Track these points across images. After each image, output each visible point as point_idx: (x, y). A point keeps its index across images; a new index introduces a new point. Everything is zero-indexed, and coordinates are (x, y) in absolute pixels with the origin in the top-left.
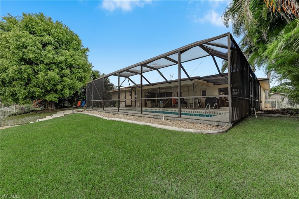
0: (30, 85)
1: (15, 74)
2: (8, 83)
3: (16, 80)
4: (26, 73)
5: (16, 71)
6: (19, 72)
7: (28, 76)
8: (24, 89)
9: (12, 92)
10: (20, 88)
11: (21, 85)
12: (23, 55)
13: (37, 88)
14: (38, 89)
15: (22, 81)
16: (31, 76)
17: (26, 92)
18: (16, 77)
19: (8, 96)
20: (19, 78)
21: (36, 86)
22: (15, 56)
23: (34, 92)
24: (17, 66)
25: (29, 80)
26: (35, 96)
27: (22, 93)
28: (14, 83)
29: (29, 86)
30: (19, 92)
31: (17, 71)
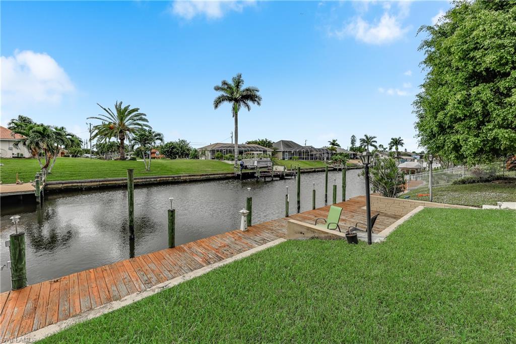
0: (488, 126)
1: (459, 109)
2: (449, 127)
3: (460, 120)
4: (478, 102)
5: (460, 103)
6: (467, 102)
7: (483, 107)
8: (475, 136)
9: (454, 143)
10: (468, 134)
11: (470, 128)
12: (475, 67)
13: (503, 130)
14: (507, 132)
15: (471, 120)
16: (489, 105)
17: (478, 140)
18: (460, 115)
19: (448, 150)
20: (466, 116)
21: (501, 126)
22: (460, 75)
23: (495, 139)
24: (462, 92)
25: (486, 115)
26: (500, 148)
27: (470, 143)
28: (457, 126)
29: (484, 129)
30: (465, 143)
31: (462, 103)
